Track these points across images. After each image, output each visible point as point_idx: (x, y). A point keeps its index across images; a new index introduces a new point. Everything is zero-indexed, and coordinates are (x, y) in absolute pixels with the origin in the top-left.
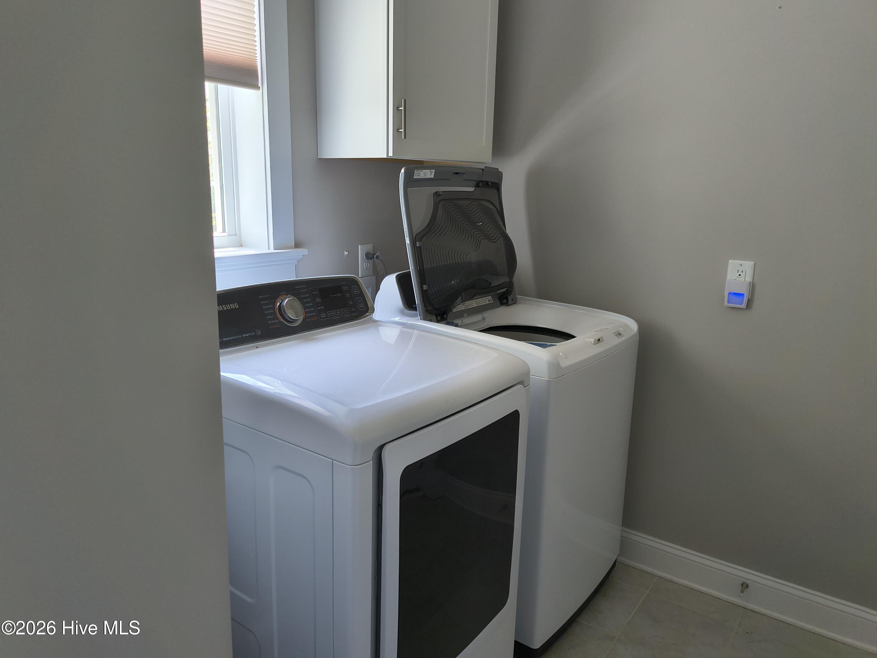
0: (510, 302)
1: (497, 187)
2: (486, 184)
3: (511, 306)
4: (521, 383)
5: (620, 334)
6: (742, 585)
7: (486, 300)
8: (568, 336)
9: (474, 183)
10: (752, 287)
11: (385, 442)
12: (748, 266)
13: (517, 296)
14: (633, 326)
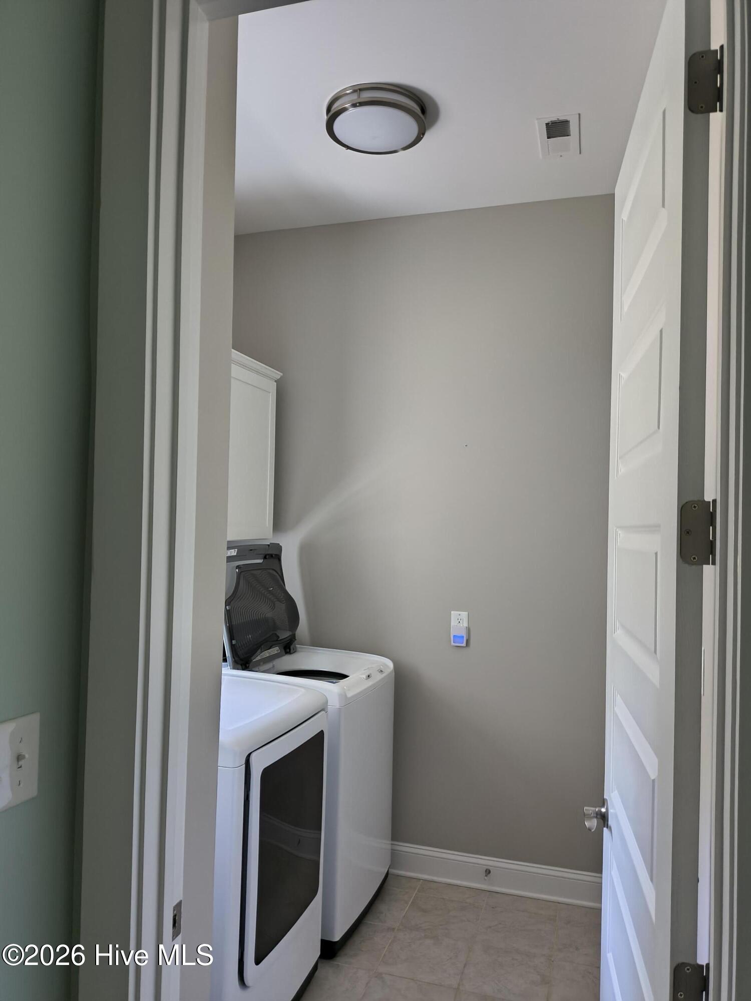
0: (292, 651)
1: (278, 558)
2: (271, 556)
3: (294, 654)
4: (323, 710)
5: (381, 671)
6: (486, 871)
7: (275, 650)
8: (344, 676)
9: (262, 556)
10: (469, 630)
11: (251, 752)
12: (464, 614)
13: (297, 646)
14: (390, 665)
